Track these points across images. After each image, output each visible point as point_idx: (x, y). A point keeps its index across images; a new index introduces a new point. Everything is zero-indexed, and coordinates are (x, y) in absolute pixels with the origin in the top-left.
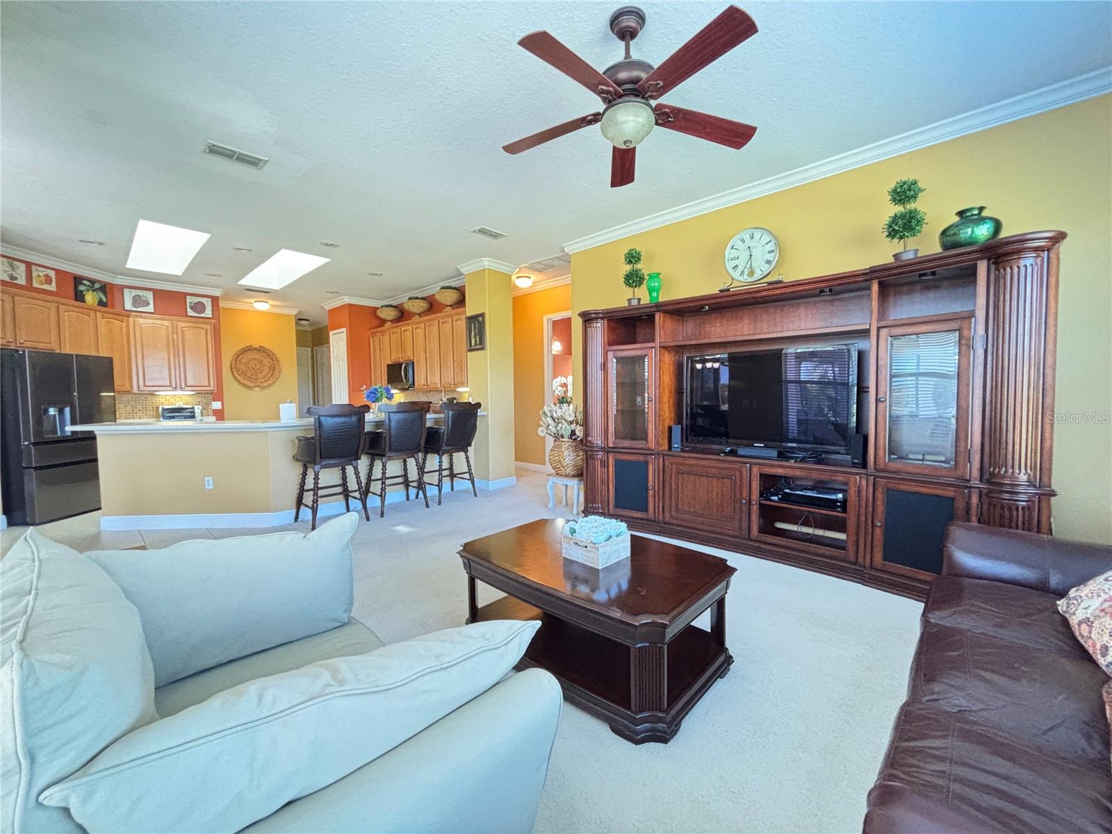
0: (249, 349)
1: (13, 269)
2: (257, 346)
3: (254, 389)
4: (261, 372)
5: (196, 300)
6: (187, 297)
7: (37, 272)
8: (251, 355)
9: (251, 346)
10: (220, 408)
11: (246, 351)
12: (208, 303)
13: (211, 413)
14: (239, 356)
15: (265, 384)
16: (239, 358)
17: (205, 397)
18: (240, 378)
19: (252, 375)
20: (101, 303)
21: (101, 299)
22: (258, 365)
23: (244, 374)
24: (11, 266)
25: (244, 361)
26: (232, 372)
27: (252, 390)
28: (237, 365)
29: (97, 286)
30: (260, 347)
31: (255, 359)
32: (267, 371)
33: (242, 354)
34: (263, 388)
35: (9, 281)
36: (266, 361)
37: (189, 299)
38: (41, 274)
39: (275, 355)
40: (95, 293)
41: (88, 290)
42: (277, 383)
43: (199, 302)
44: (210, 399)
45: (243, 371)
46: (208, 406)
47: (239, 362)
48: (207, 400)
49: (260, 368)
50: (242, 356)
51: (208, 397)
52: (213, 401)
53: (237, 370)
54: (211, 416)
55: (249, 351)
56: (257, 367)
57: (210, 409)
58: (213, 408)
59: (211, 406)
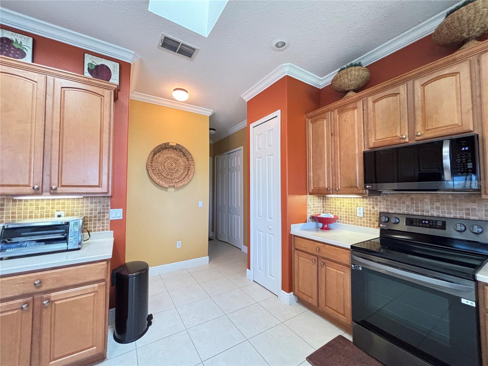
0: (165, 147)
2: (175, 145)
3: (169, 190)
4: (176, 173)
5: (99, 62)
6: (86, 55)
8: (167, 154)
9: (168, 143)
10: (121, 218)
11: (163, 149)
12: (114, 68)
13: (107, 225)
14: (155, 154)
15: (180, 185)
16: (156, 156)
17: (100, 202)
18: (155, 178)
19: (168, 175)
22: (174, 164)
23: (159, 174)
25: (160, 159)
26: (148, 170)
27: (167, 190)
28: (154, 164)
30: (177, 145)
31: (172, 158)
32: (182, 171)
33: (159, 152)
34: (177, 189)
36: (182, 161)
37: (89, 58)
39: (190, 155)
42: (190, 185)
43: (103, 65)
44: (108, 206)
45: (159, 170)
46: (104, 216)
47: (155, 160)
48: (103, 206)
49: (175, 168)
50: (158, 154)
51: (104, 203)
52: (111, 209)
53: (152, 169)
54: (107, 230)
55: (165, 149)
56: (173, 167)
57: (107, 219)
58: (111, 219)
59: (108, 216)
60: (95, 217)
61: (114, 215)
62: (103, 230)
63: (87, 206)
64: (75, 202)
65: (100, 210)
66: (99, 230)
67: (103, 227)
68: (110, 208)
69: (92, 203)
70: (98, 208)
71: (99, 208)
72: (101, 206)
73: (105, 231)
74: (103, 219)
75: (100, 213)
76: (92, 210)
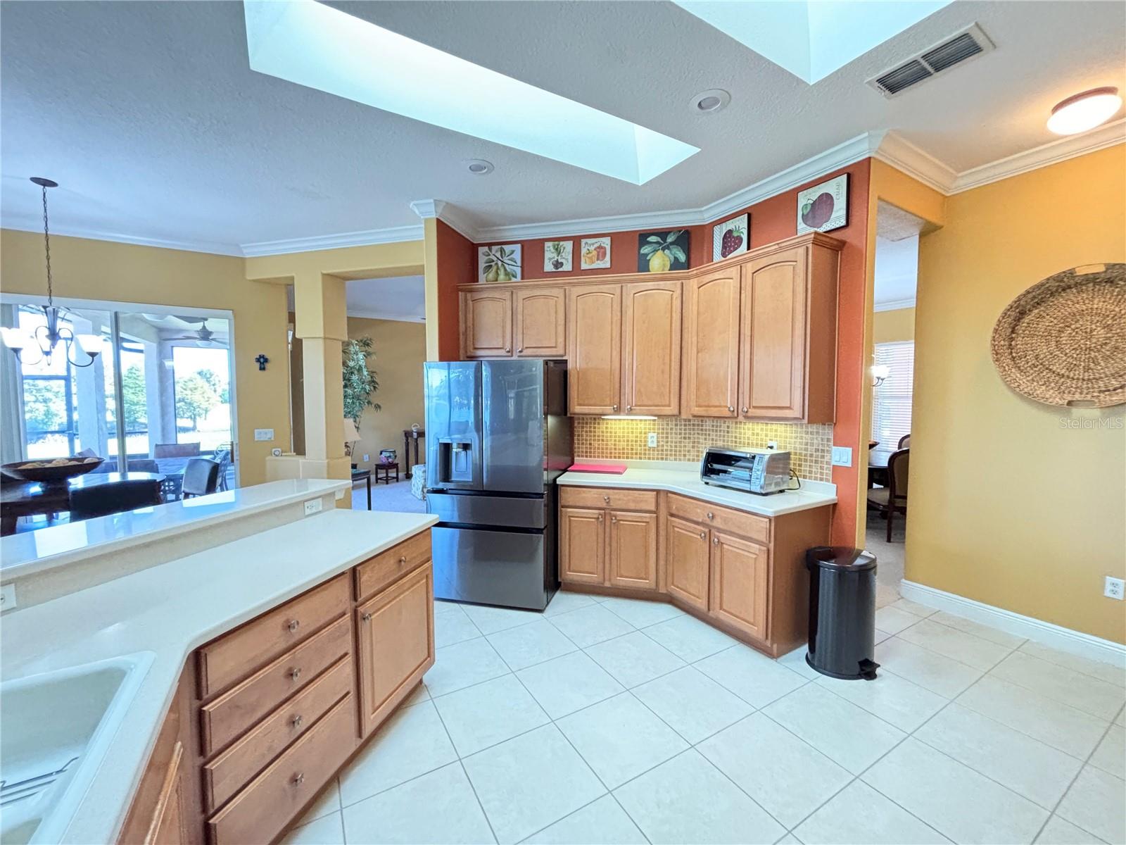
0: (1061, 285)
1: (559, 253)
3: (1074, 412)
4: (1106, 357)
5: (817, 193)
7: (587, 247)
8: (1071, 304)
9: (1070, 272)
10: (849, 464)
11: (1053, 293)
12: (839, 188)
16: (1027, 318)
17: (817, 433)
18: (1022, 381)
19: (1072, 367)
20: (676, 265)
21: (676, 259)
22: (1101, 332)
23: (1039, 367)
24: (557, 249)
25: (1043, 325)
28: (1018, 341)
29: (670, 239)
30: (1111, 266)
31: (1094, 313)
33: (1037, 304)
35: (554, 270)
37: (803, 200)
38: (592, 248)
40: (667, 251)
41: (655, 251)
44: (828, 440)
45: (1037, 357)
46: (823, 457)
47: (1024, 331)
48: (822, 440)
49: (1106, 344)
50: (1036, 311)
51: (823, 434)
52: (834, 445)
53: (1014, 355)
54: (827, 480)
55: (1064, 290)
56: (1094, 340)
57: (828, 463)
58: (834, 463)
59: (829, 457)
60: (811, 456)
61: (837, 458)
62: (822, 479)
63: (801, 438)
64: (788, 429)
65: (818, 446)
66: (816, 479)
67: (822, 474)
68: (832, 443)
69: (807, 433)
70: (815, 441)
71: (817, 442)
72: (820, 439)
73: (824, 482)
74: (821, 462)
75: (817, 450)
76: (807, 444)
